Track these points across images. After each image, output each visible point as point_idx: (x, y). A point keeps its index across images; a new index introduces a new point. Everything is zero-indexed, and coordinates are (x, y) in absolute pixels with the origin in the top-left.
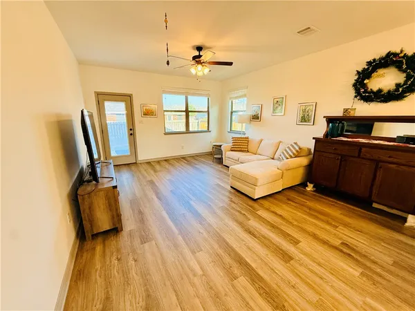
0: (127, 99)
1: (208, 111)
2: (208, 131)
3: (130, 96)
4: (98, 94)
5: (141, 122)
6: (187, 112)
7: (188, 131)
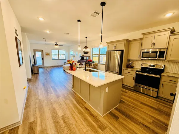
0: (42, 51)
1: (65, 54)
2: (65, 59)
3: (43, 50)
4: (34, 50)
5: (45, 57)
6: (59, 54)
7: (59, 59)
